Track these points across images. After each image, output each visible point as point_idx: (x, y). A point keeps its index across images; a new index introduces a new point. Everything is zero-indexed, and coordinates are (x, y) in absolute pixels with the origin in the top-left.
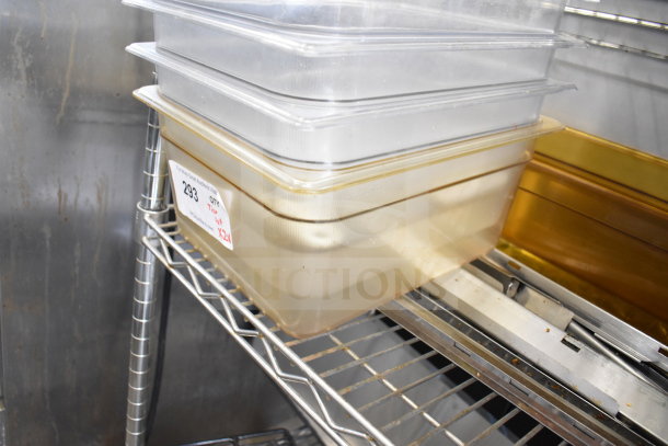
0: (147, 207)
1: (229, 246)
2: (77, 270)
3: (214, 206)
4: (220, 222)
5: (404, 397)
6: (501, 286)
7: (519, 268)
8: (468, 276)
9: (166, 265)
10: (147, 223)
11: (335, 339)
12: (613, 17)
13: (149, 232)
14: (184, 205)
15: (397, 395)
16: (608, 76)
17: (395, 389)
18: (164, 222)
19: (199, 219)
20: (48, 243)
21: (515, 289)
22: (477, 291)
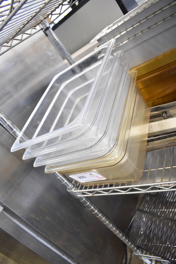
0: (71, 189)
1: (105, 179)
2: (63, 218)
3: (92, 175)
4: (97, 177)
5: (173, 167)
6: (162, 118)
7: (159, 107)
8: (153, 123)
9: (91, 196)
10: (75, 192)
11: (146, 171)
12: (119, 36)
13: (78, 193)
14: (82, 181)
15: (172, 168)
16: (132, 48)
17: (170, 167)
18: (78, 188)
19: (90, 180)
20: (51, 220)
21: (165, 114)
22: (158, 125)
